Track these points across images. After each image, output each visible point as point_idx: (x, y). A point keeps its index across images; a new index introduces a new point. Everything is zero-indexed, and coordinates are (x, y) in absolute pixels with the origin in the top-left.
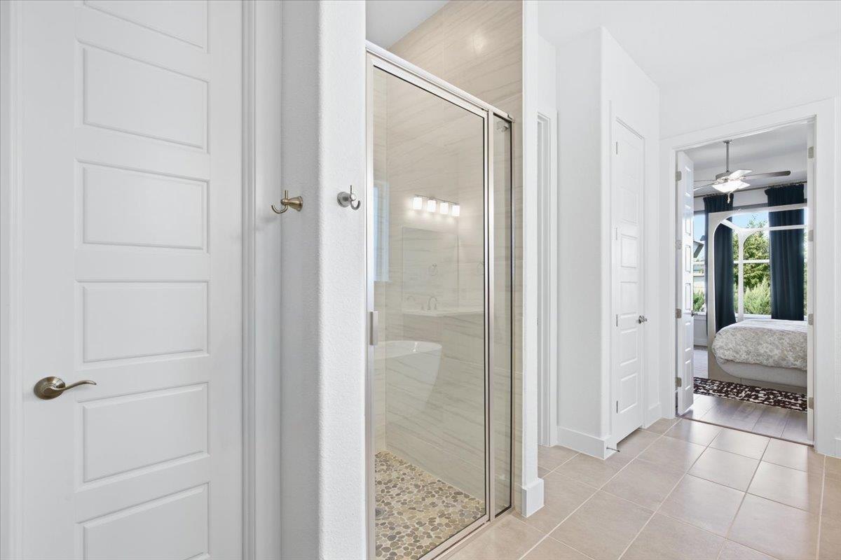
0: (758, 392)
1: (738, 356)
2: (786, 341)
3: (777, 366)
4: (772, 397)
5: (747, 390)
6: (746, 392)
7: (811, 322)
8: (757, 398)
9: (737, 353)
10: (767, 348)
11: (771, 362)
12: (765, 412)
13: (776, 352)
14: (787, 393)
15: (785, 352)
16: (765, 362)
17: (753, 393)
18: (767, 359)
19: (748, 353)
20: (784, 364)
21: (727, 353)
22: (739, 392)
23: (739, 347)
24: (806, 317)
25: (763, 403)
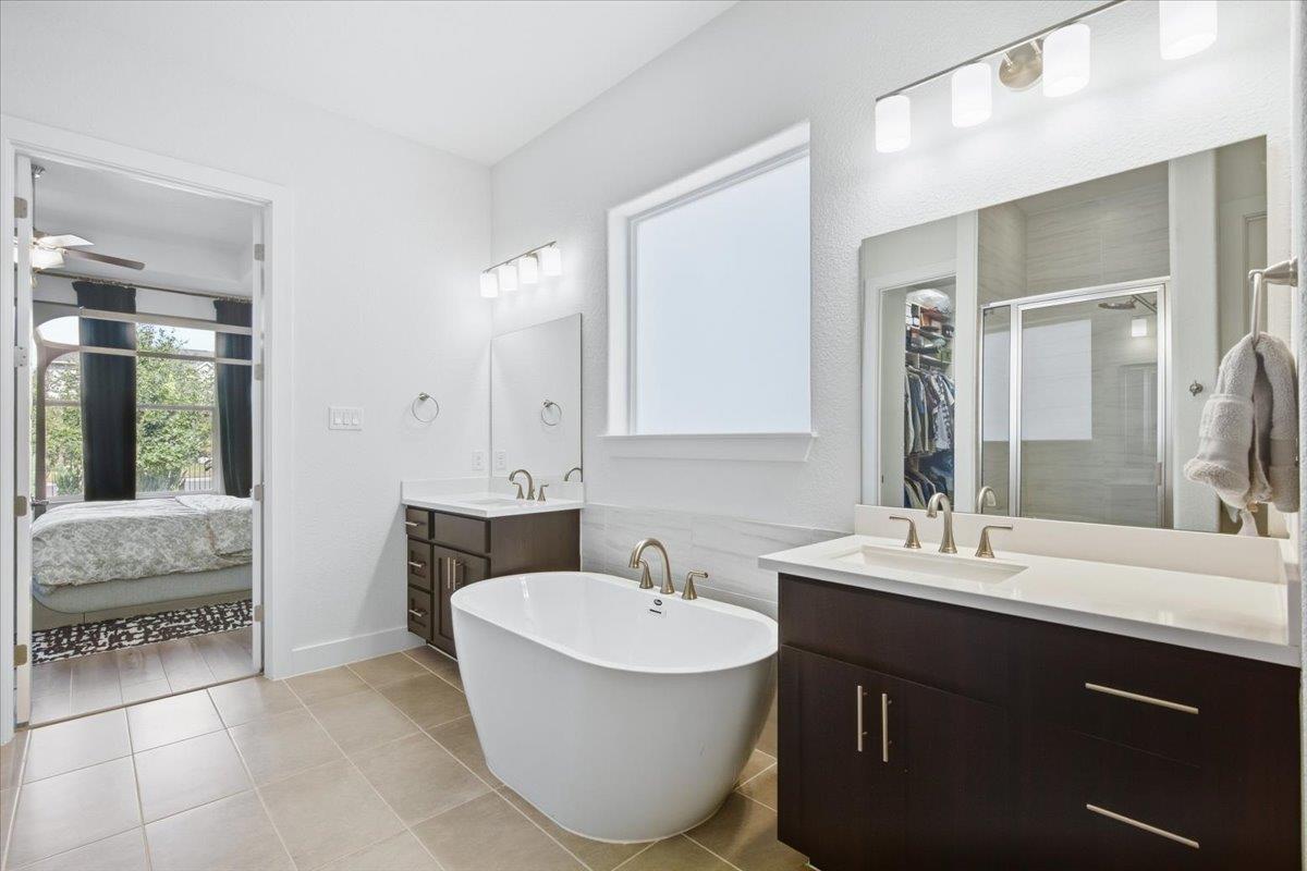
0: (123, 626)
1: (80, 574)
2: (160, 533)
3: (150, 575)
4: (150, 627)
5: (104, 629)
6: (106, 633)
7: (261, 498)
8: (130, 637)
9: (79, 568)
10: (132, 549)
11: (139, 571)
12: (163, 654)
13: (147, 552)
14: (165, 614)
15: (162, 551)
16: (130, 574)
17: (120, 632)
18: (134, 568)
19: (99, 564)
20: (159, 569)
21: (58, 573)
22: (94, 639)
23: (81, 558)
24: (252, 491)
25: (147, 641)
